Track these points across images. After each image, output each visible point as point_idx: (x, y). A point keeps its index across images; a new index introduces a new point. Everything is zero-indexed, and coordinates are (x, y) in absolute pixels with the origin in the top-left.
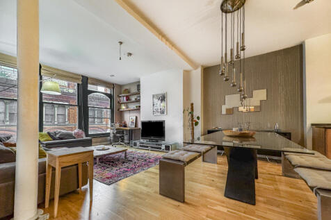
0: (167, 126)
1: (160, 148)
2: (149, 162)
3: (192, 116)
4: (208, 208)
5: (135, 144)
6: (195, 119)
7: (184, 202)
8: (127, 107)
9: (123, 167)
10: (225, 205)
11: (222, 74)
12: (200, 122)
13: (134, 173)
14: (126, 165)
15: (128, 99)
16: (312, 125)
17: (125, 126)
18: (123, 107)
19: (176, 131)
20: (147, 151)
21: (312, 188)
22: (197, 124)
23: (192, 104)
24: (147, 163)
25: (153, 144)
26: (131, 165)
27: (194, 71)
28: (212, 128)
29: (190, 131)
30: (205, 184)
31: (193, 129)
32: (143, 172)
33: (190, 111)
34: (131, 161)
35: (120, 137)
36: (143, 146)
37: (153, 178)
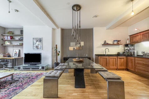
0: (43, 56)
1: (39, 69)
2: (33, 78)
3: (56, 51)
4: (70, 96)
5: (19, 68)
6: (58, 52)
7: (58, 97)
8: (11, 44)
9: (12, 87)
10: (76, 92)
11: (73, 35)
12: (60, 54)
13: (23, 89)
14: (14, 84)
15: (12, 38)
16: (95, 55)
17: (9, 56)
18: (7, 43)
19: (48, 59)
20: (29, 71)
21: (105, 79)
22: (59, 54)
23: (56, 45)
24: (31, 79)
25: (34, 67)
26: (19, 84)
27: (57, 29)
28: (65, 56)
29: (55, 58)
30: (66, 84)
31: (57, 57)
32: (29, 87)
33: (55, 48)
34: (18, 81)
35: (4, 64)
36: (25, 69)
37: (38, 89)
